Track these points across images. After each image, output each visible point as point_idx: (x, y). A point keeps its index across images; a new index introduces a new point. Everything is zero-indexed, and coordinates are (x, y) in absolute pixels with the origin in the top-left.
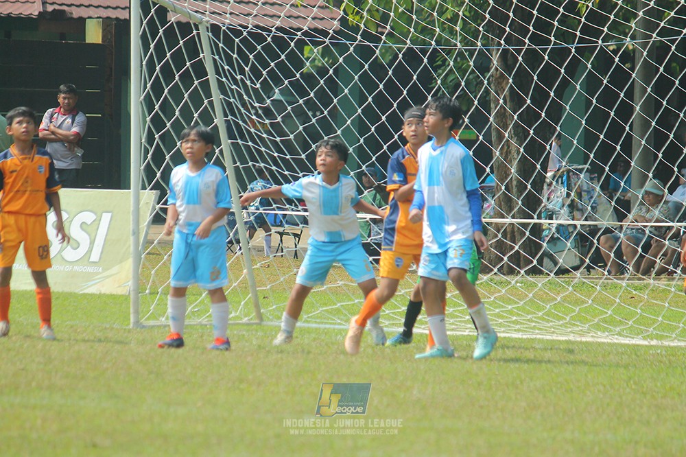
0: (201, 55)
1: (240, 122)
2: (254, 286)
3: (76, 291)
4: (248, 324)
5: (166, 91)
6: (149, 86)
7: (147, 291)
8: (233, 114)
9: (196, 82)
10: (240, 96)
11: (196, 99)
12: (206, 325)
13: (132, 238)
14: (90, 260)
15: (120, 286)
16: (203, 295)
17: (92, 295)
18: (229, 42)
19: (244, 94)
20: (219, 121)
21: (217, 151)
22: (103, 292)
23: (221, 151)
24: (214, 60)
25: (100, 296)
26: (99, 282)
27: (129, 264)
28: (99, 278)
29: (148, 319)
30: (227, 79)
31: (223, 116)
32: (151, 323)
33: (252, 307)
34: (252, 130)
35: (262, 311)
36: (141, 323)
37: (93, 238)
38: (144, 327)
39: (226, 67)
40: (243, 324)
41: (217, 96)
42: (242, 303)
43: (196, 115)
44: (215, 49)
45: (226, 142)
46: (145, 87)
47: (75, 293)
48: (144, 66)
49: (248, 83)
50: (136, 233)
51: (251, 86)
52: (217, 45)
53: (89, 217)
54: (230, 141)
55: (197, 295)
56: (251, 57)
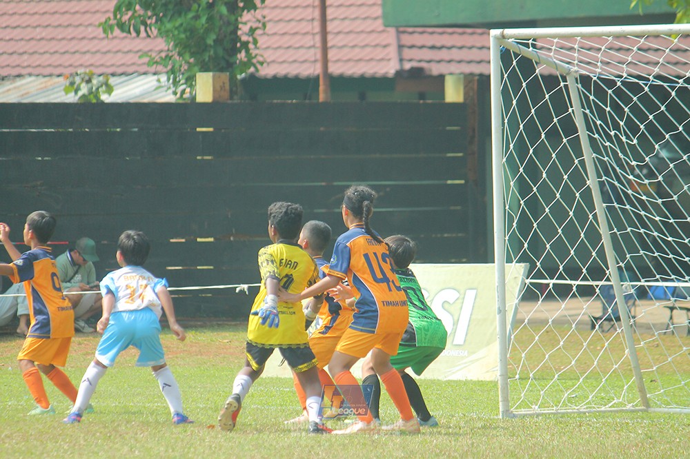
0: (570, 110)
1: (616, 183)
2: (638, 367)
3: (440, 378)
4: (632, 411)
5: (531, 151)
6: (511, 146)
7: (517, 377)
8: (607, 174)
9: (565, 140)
10: (615, 153)
11: (565, 159)
12: (585, 413)
13: (498, 317)
14: (454, 343)
15: (487, 372)
16: (581, 380)
17: (458, 382)
18: (600, 94)
19: (619, 152)
20: (592, 182)
21: (591, 216)
22: (469, 379)
23: (595, 216)
24: (585, 115)
25: (466, 383)
26: (466, 367)
27: (496, 347)
28: (466, 363)
29: (519, 407)
30: (600, 135)
31: (596, 177)
32: (523, 411)
33: (636, 391)
34: (630, 192)
35: (648, 396)
36: (512, 412)
37: (456, 318)
38: (514, 416)
39: (599, 122)
40: (627, 411)
41: (588, 155)
42: (625, 388)
43: (565, 177)
44: (585, 102)
45: (600, 206)
46: (507, 148)
47: (438, 380)
48: (506, 124)
49: (624, 139)
50: (502, 311)
51: (627, 142)
52: (587, 98)
53: (451, 296)
54: (604, 205)
55: (575, 379)
56: (626, 109)
